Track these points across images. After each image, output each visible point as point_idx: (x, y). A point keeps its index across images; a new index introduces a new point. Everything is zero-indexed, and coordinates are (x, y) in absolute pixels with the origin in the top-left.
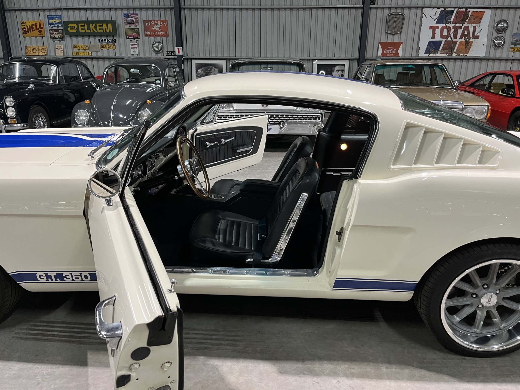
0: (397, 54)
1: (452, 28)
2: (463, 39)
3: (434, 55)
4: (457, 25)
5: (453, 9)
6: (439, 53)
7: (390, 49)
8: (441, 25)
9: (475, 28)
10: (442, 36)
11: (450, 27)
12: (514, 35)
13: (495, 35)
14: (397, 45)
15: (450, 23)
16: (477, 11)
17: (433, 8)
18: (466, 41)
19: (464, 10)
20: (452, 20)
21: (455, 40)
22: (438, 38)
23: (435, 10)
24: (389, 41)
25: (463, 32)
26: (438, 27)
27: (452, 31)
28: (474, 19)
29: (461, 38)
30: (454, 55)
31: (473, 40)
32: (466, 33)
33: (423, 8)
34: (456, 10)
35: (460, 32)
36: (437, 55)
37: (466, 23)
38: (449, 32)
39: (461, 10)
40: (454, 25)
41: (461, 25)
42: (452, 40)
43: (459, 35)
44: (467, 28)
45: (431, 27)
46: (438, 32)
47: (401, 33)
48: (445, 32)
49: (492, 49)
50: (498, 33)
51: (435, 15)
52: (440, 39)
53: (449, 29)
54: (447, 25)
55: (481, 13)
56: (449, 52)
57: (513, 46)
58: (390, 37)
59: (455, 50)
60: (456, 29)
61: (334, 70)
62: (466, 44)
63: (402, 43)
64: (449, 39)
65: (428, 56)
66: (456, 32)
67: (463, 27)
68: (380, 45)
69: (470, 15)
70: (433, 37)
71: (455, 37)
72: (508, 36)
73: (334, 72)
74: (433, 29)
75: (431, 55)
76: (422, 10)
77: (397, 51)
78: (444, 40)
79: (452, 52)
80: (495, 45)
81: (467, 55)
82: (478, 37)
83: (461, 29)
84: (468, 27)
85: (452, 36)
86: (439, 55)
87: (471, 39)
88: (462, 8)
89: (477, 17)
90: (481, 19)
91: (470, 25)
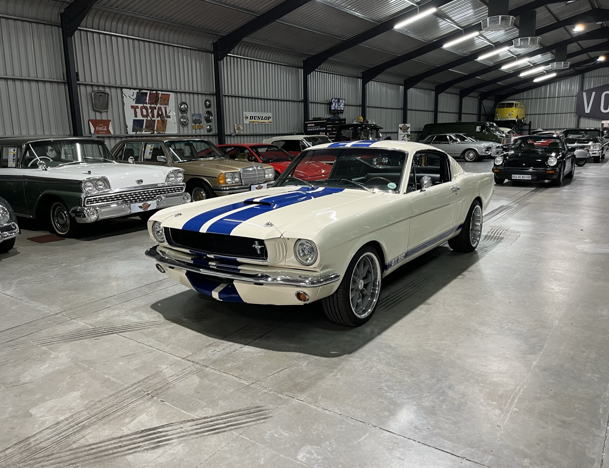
0: (108, 131)
1: (149, 108)
2: (159, 119)
3: (140, 133)
4: (152, 106)
5: (146, 91)
6: (144, 131)
7: (101, 126)
8: (140, 105)
9: (165, 108)
10: (143, 116)
11: (147, 107)
12: (193, 115)
13: (180, 115)
14: (106, 123)
15: (146, 103)
16: (164, 94)
17: (130, 89)
18: (162, 120)
19: (155, 92)
20: (147, 101)
21: (153, 119)
22: (140, 117)
23: (132, 91)
24: (98, 118)
25: (158, 112)
26: (137, 107)
27: (150, 111)
28: (164, 101)
29: (157, 117)
30: (155, 132)
31: (167, 119)
32: (160, 113)
33: (121, 88)
34: (149, 92)
35: (156, 112)
36: (142, 133)
37: (159, 104)
38: (147, 112)
39: (153, 92)
40: (150, 105)
41: (155, 106)
42: (151, 119)
43: (155, 115)
44: (160, 109)
45: (132, 107)
46: (138, 111)
47: (107, 111)
48: (145, 113)
49: (181, 127)
50: (182, 113)
51: (133, 95)
52: (142, 118)
53: (146, 109)
54: (145, 105)
55: (168, 96)
56: (152, 130)
57: (194, 124)
58: (98, 114)
59: (155, 129)
60: (153, 109)
61: (47, 150)
62: (162, 123)
63: (110, 121)
64: (149, 118)
65: (136, 133)
66: (152, 112)
67: (157, 108)
68: (90, 122)
69: (160, 97)
70: (136, 116)
71: (153, 116)
72: (189, 115)
73: (48, 152)
74: (134, 108)
75: (138, 133)
76: (122, 90)
77: (108, 128)
78: (145, 119)
79: (153, 130)
80: (182, 123)
81: (166, 133)
82: (169, 117)
83: (156, 109)
84: (161, 107)
85: (150, 115)
86: (143, 133)
87: (165, 118)
88: (153, 90)
89: (165, 99)
90: (168, 100)
91: (162, 106)
